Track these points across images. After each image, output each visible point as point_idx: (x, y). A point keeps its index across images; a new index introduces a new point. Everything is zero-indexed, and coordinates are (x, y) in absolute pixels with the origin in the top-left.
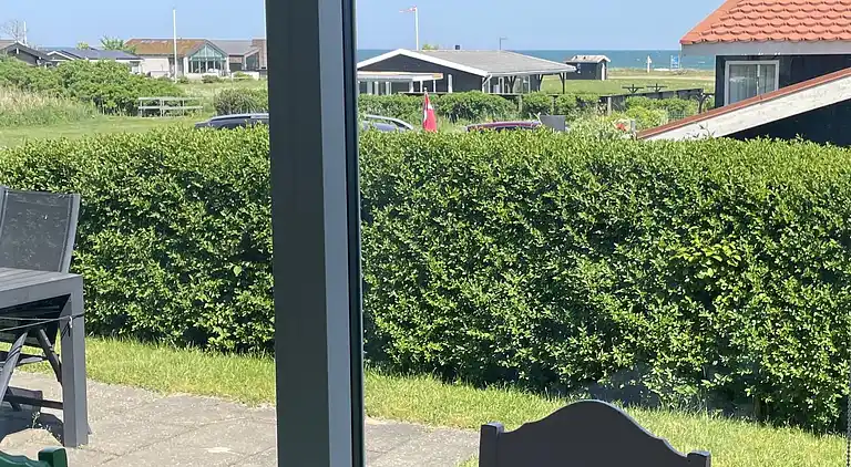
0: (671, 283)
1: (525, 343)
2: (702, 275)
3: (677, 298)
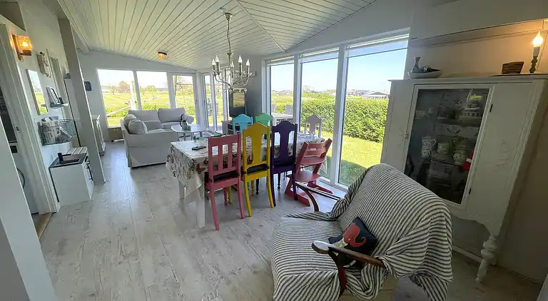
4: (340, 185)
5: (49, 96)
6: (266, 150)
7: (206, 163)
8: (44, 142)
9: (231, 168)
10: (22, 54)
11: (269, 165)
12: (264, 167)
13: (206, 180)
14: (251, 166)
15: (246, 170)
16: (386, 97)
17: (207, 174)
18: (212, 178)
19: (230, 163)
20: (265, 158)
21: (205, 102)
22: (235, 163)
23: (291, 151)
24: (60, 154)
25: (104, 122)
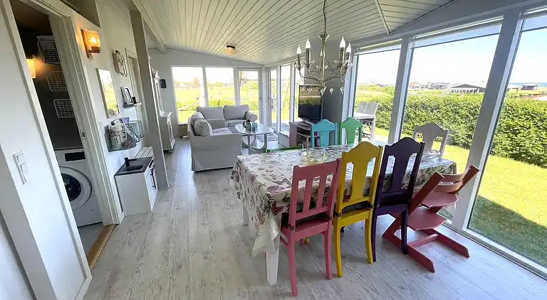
0: (506, 129)
1: (463, 138)
2: (516, 128)
3: (507, 133)
4: (469, 232)
5: (123, 96)
6: (370, 180)
7: (285, 199)
8: (111, 148)
9: (319, 209)
10: (90, 51)
11: (373, 203)
12: (364, 206)
13: (284, 224)
14: (347, 204)
15: (340, 212)
16: (476, 91)
17: (285, 216)
18: (293, 224)
19: (319, 202)
20: (367, 193)
21: (269, 98)
22: (327, 201)
23: (406, 182)
24: (126, 159)
25: (174, 119)
